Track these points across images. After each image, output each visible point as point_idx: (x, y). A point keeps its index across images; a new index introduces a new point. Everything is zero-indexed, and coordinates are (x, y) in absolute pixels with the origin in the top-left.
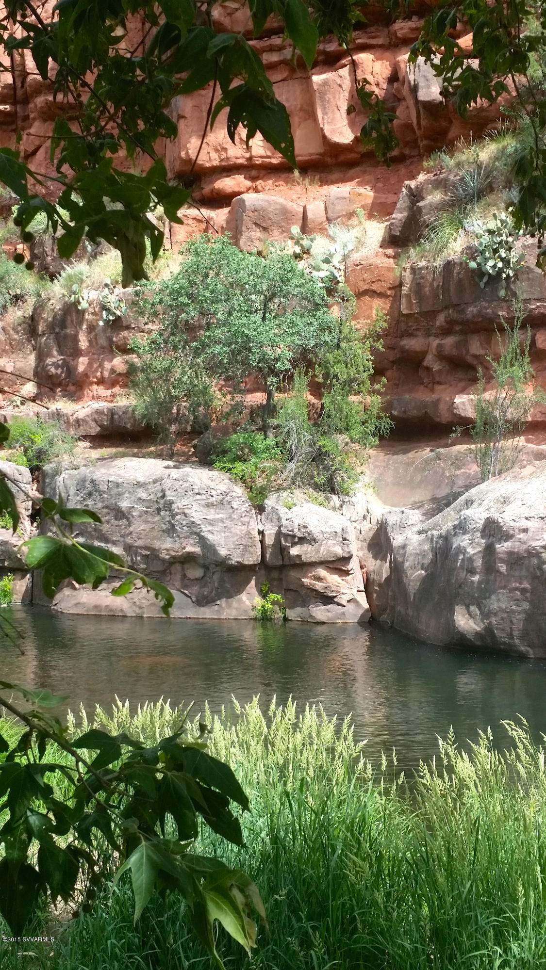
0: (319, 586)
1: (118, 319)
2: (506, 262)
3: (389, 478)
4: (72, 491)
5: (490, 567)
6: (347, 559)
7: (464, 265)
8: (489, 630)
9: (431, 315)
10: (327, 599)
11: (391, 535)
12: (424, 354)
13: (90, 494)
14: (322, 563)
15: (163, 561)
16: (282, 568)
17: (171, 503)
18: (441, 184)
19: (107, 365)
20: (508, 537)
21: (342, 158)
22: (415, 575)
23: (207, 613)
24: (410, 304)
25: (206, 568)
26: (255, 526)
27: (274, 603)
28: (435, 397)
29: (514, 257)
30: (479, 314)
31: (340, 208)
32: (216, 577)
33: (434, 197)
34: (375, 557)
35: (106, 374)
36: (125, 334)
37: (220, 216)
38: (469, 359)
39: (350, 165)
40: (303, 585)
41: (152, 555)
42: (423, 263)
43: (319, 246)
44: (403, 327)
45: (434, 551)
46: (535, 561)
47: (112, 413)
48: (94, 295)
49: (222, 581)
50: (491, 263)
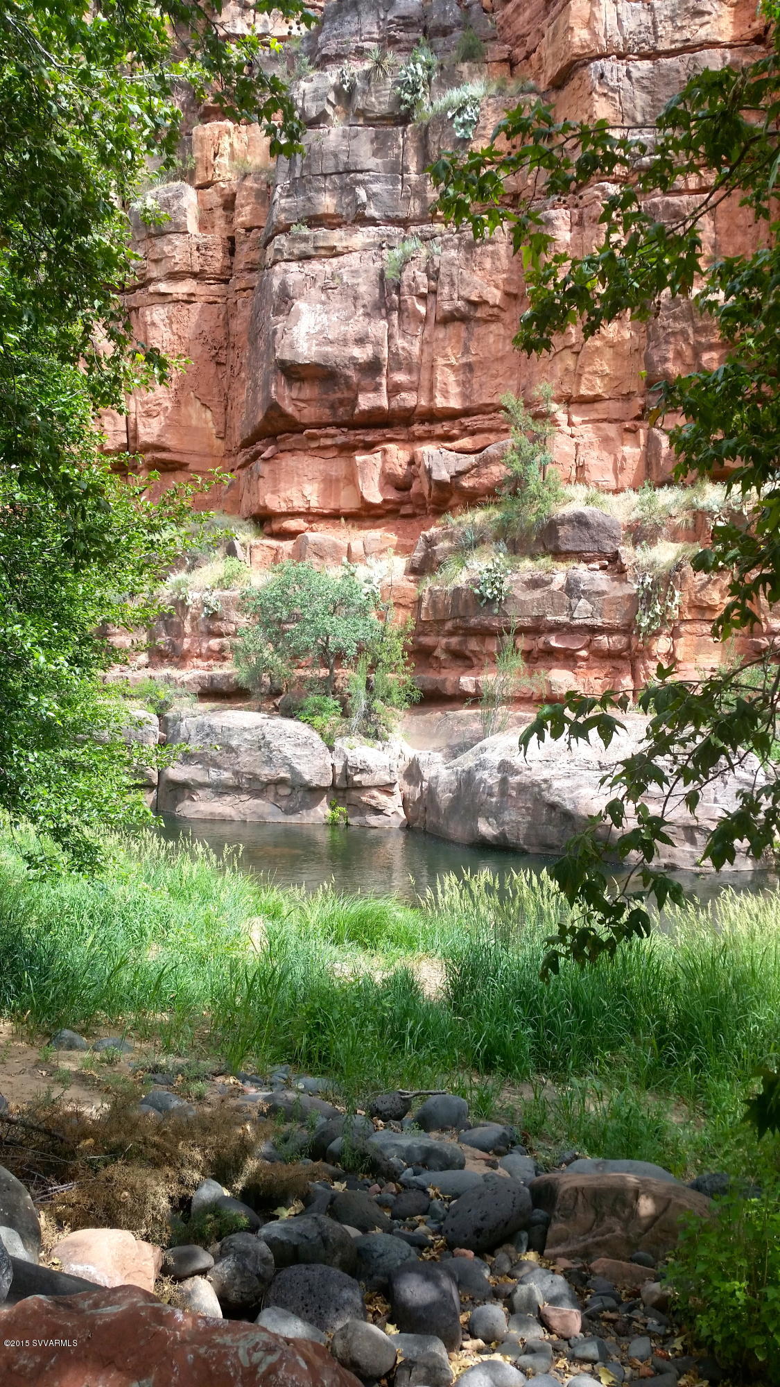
0: (373, 802)
1: (215, 613)
2: (500, 591)
3: (414, 730)
4: (193, 732)
5: (504, 793)
6: (392, 785)
7: (470, 591)
8: (503, 834)
9: (443, 622)
10: (378, 811)
11: (422, 769)
12: (435, 648)
13: (208, 735)
14: (377, 787)
15: (262, 782)
16: (345, 790)
17: (270, 743)
18: (450, 536)
19: (205, 645)
20: (518, 773)
21: (372, 512)
22: (445, 797)
23: (293, 819)
24: (427, 612)
25: (293, 788)
26: (329, 760)
27: (341, 813)
28: (442, 676)
29: (505, 587)
30: (479, 623)
31: (374, 546)
32: (300, 795)
33: (445, 544)
34: (409, 784)
35: (204, 651)
36: (219, 623)
37: (287, 546)
38: (468, 653)
39: (379, 517)
40: (361, 802)
41: (255, 778)
42: (437, 588)
43: (361, 572)
44: (420, 629)
45: (458, 780)
46: (536, 789)
47: (212, 678)
48: (197, 596)
49: (303, 798)
50: (489, 591)
